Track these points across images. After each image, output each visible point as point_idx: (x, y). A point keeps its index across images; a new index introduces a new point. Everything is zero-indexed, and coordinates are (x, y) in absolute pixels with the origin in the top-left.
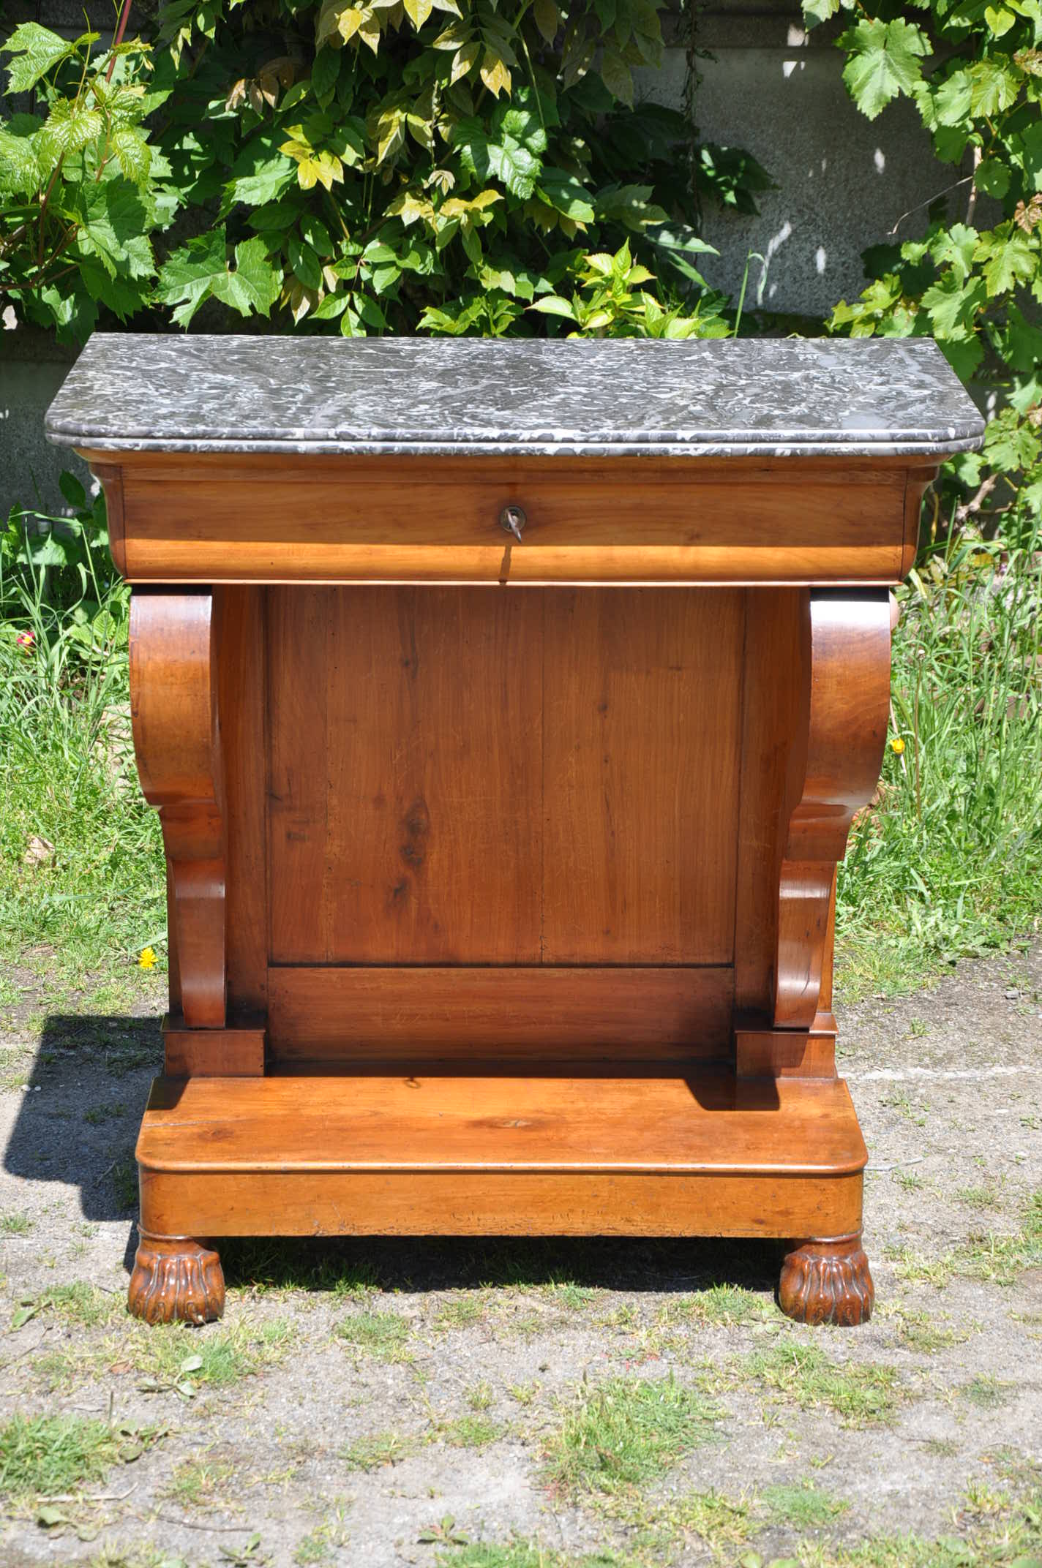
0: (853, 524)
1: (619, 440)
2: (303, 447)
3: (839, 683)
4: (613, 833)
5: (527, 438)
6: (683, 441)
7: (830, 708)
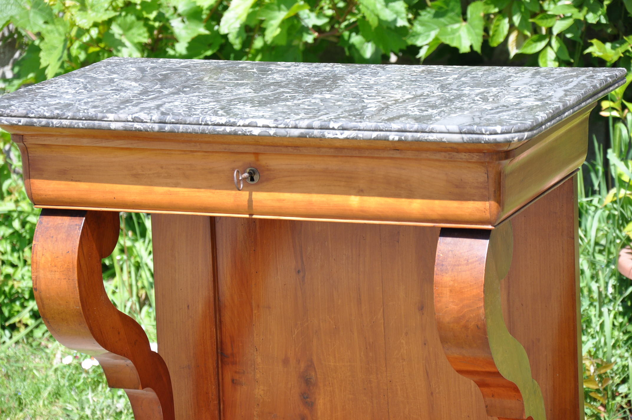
0: (457, 187)
1: (296, 127)
2: (113, 126)
3: (451, 291)
4: (432, 393)
5: (241, 125)
6: (333, 129)
7: (446, 307)
